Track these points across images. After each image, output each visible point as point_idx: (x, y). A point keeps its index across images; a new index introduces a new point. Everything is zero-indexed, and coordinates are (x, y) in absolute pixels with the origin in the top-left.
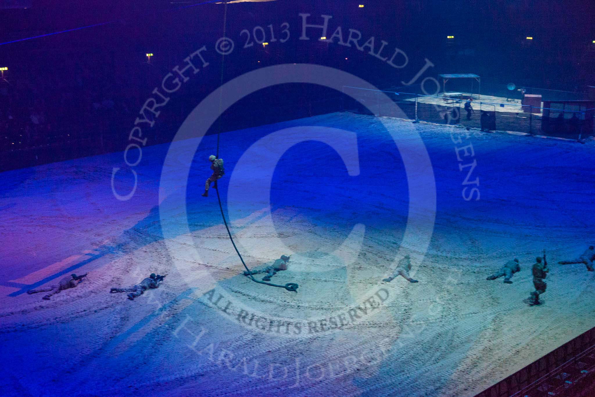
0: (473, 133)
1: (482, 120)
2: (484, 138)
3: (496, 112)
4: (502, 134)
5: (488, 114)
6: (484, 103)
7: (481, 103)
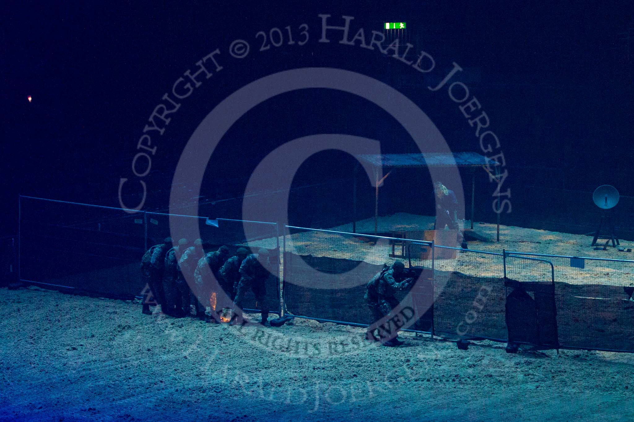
0: (482, 358)
1: (509, 312)
2: (521, 377)
3: (556, 286)
4: (582, 360)
5: (531, 294)
6: (517, 256)
7: (505, 255)
